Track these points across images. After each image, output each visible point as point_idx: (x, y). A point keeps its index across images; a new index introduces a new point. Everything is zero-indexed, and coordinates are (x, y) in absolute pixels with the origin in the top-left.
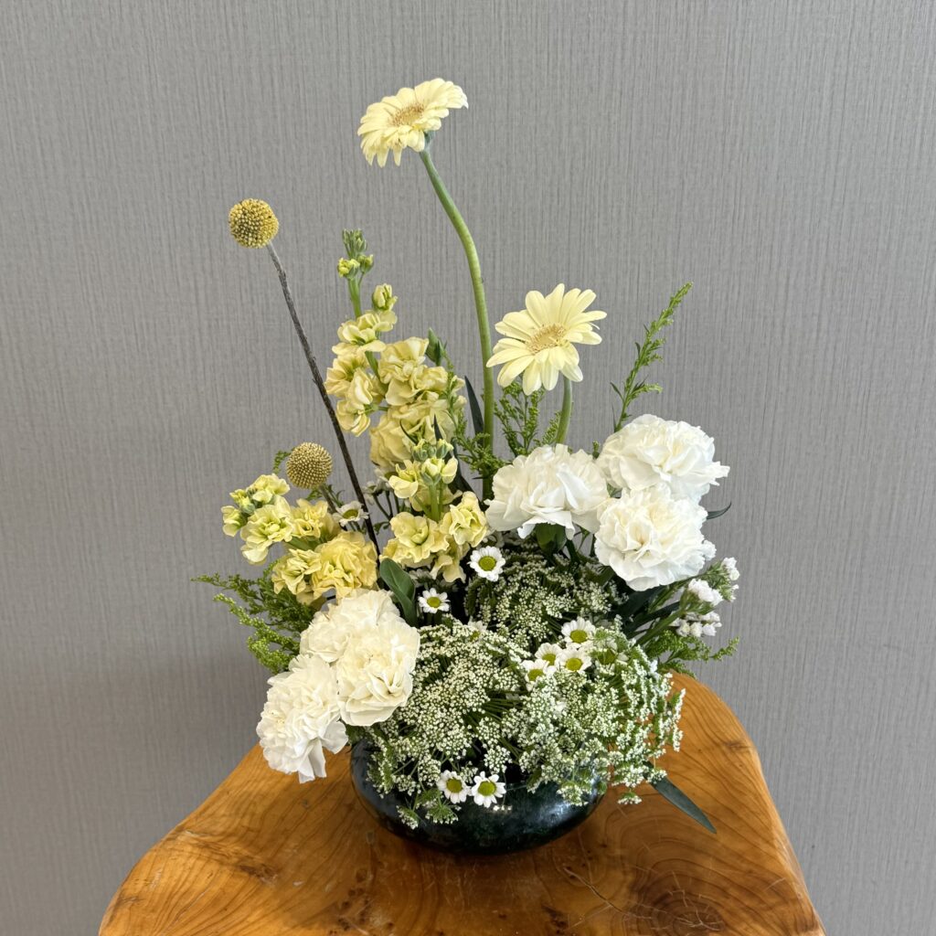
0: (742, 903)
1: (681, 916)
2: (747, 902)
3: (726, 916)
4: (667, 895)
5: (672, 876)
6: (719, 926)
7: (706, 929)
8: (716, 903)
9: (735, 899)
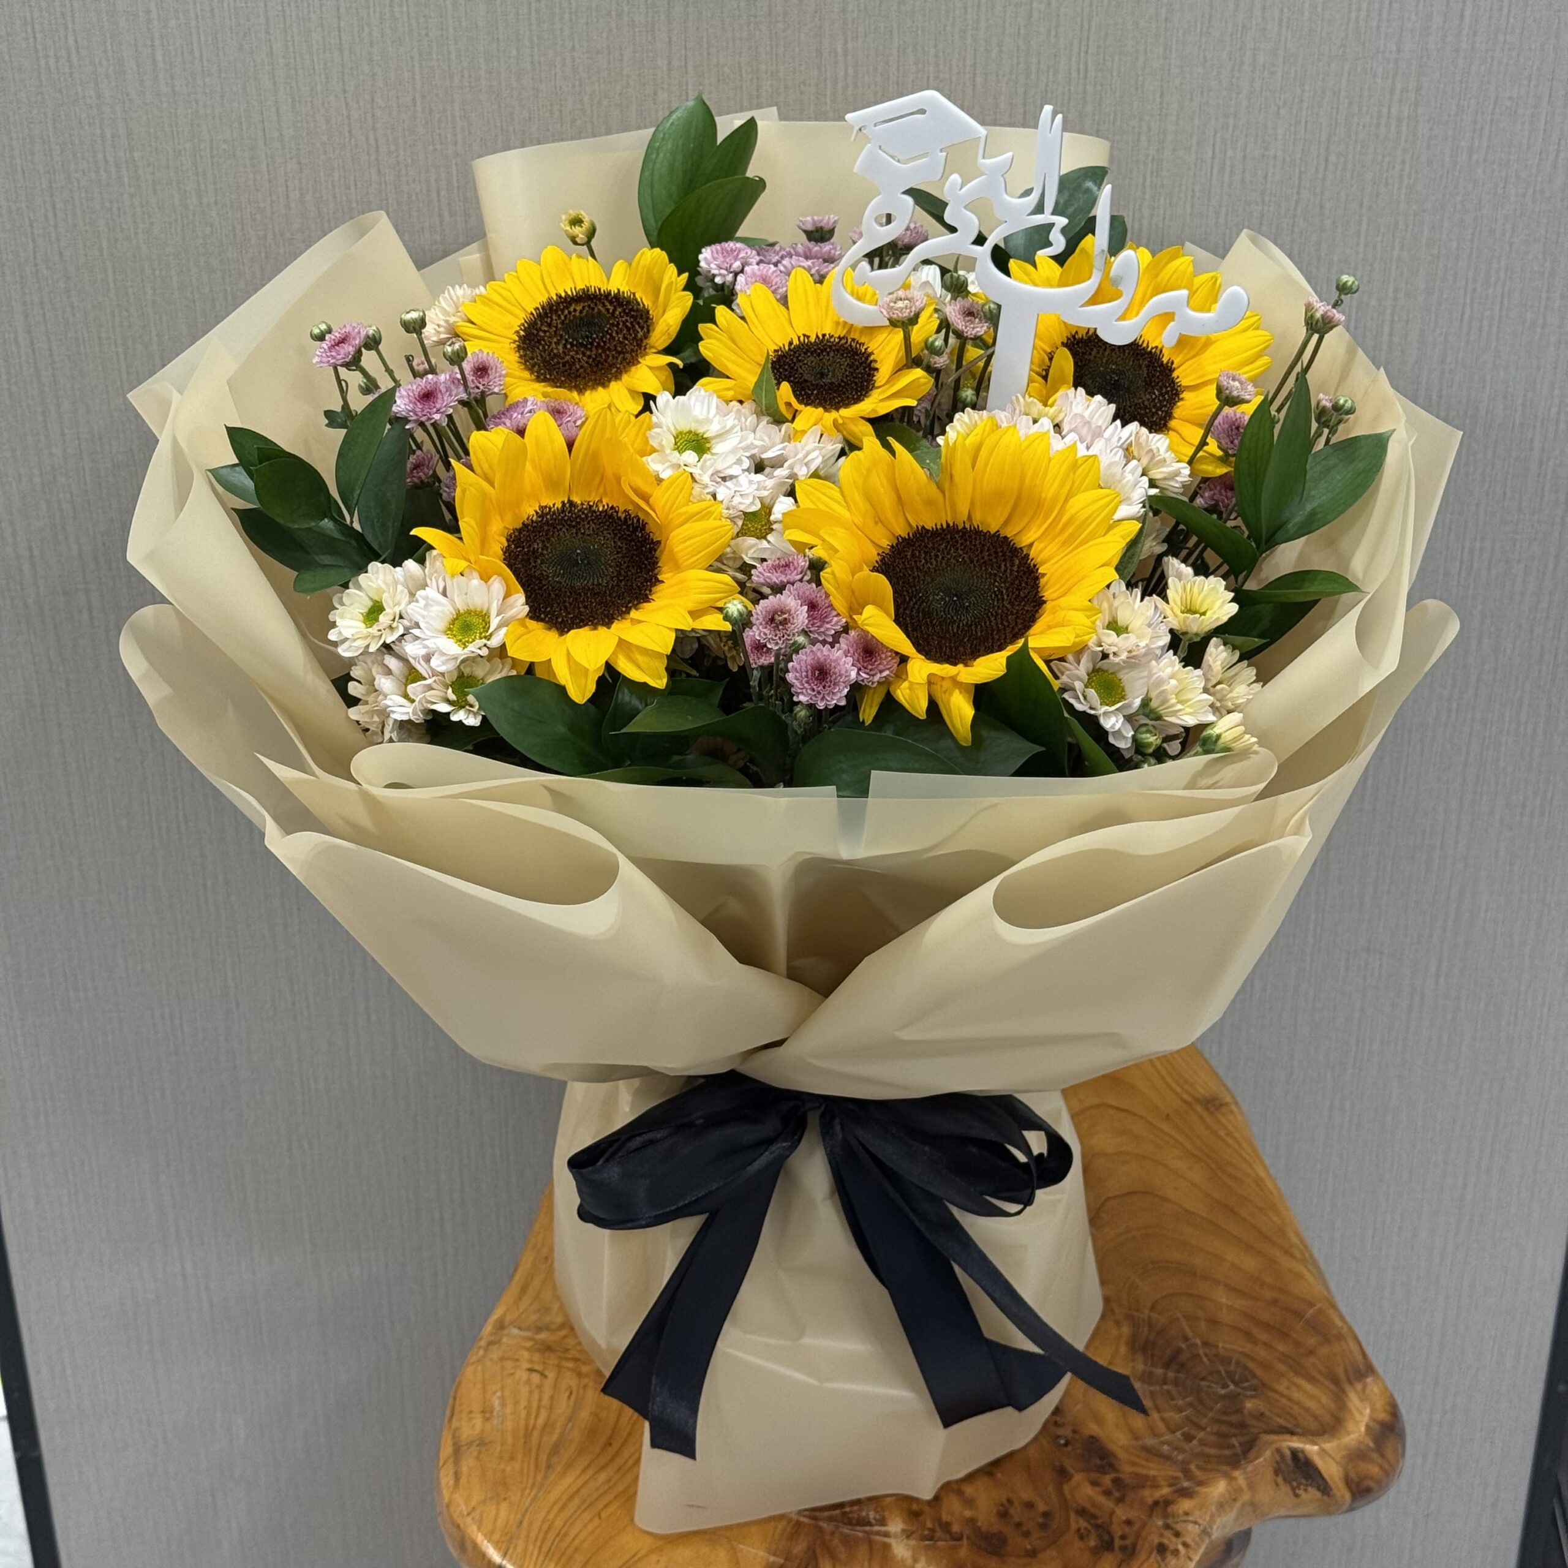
0: (1276, 1349)
1: (1203, 1379)
2: (1281, 1348)
3: (1259, 1372)
4: (1179, 1351)
5: (1177, 1319)
6: (1254, 1388)
7: (1239, 1394)
8: (1242, 1353)
9: (1266, 1344)
